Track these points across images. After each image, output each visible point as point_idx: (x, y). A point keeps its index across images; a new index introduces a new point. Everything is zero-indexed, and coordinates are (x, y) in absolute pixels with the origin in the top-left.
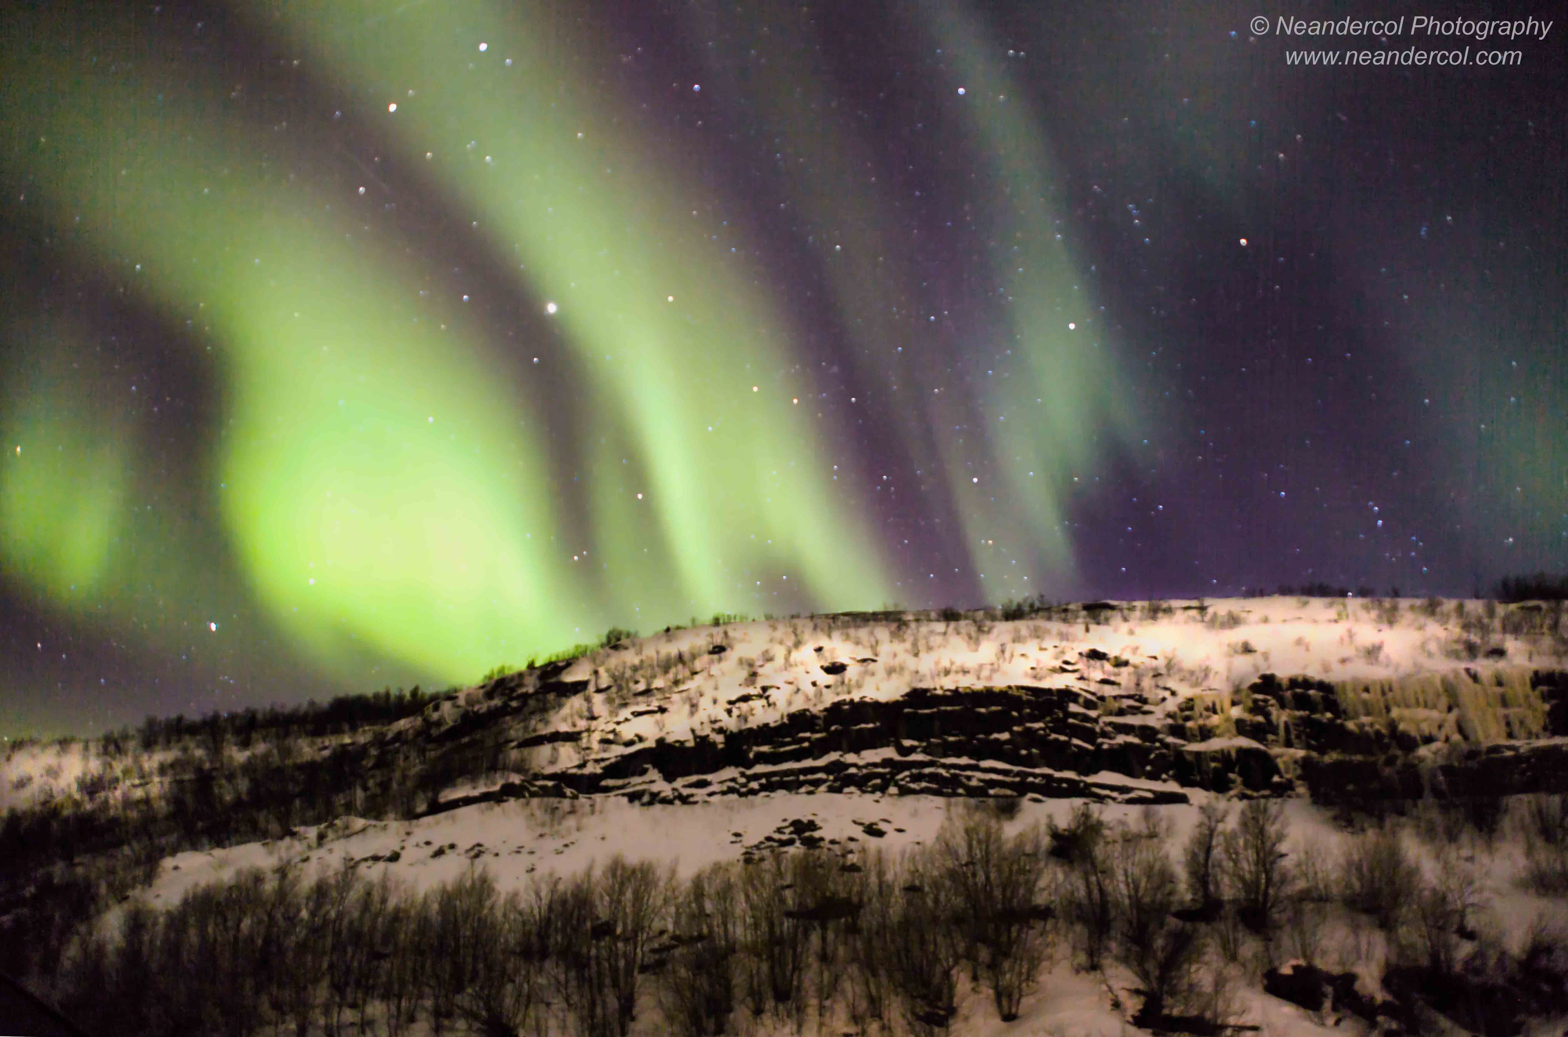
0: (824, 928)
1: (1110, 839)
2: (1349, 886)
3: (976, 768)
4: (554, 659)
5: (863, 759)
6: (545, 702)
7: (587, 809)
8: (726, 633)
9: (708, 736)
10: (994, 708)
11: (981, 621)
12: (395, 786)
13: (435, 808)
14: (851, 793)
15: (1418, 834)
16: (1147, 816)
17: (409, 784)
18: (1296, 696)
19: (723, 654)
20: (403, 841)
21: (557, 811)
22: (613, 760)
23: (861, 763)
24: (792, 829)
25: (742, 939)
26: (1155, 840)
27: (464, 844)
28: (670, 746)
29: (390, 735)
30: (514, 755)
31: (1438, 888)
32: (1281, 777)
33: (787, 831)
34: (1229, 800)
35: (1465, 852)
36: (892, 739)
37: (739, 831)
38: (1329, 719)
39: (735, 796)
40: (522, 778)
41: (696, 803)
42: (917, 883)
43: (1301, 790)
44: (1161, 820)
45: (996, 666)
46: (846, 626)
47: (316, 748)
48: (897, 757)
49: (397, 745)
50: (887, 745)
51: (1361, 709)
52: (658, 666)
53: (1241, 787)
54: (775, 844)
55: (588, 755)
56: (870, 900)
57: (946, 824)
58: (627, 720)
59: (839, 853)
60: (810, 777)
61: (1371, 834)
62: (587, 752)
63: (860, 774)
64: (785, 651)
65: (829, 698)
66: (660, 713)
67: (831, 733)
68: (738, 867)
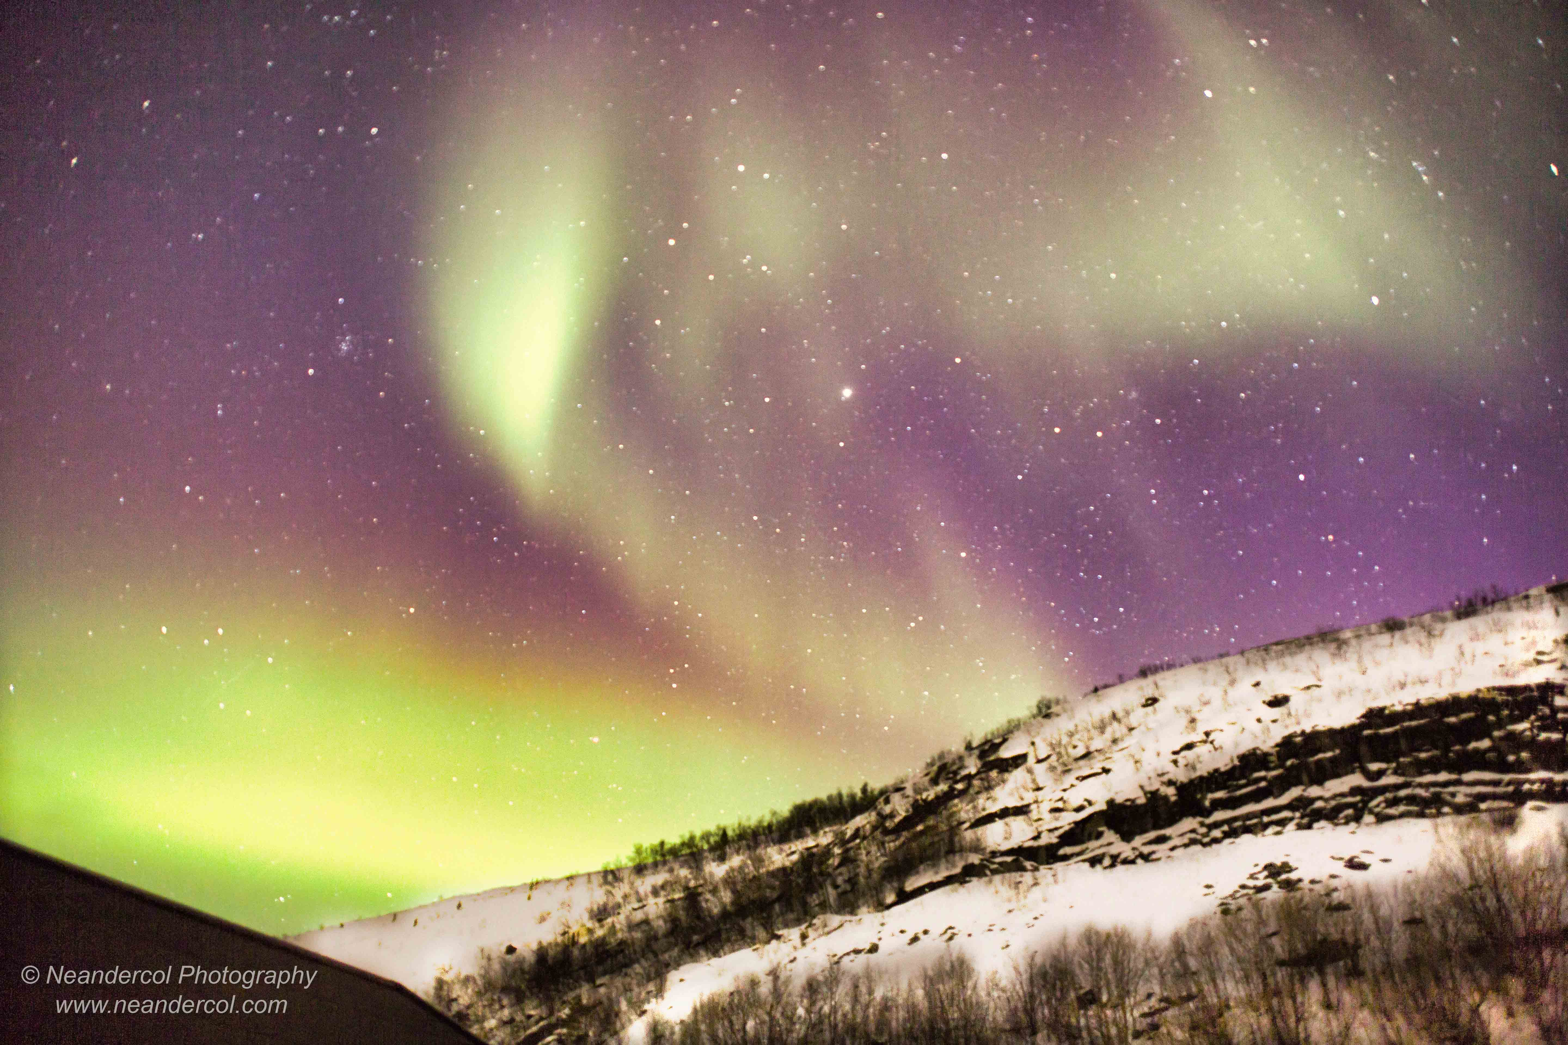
0: (1322, 975)
3: (1459, 783)
4: (989, 737)
5: (1328, 790)
6: (988, 779)
7: (1050, 880)
8: (1156, 684)
9: (1158, 790)
10: (1464, 716)
11: (1430, 625)
12: (862, 880)
13: (903, 897)
14: (1323, 828)
17: (875, 876)
19: (1157, 705)
20: (879, 932)
21: (1020, 885)
22: (1067, 828)
23: (1327, 795)
24: (1266, 873)
25: (1235, 994)
27: (937, 930)
28: (1122, 806)
29: (849, 833)
30: (969, 837)
33: (1261, 876)
36: (1357, 765)
37: (1210, 883)
39: (1198, 848)
40: (981, 857)
41: (1158, 859)
42: (1417, 914)
45: (1457, 670)
46: (1281, 655)
47: (784, 854)
48: (1366, 784)
49: (858, 841)
50: (1353, 772)
52: (1095, 728)
54: (1251, 892)
55: (1040, 826)
56: (1368, 939)
57: (1438, 847)
58: (1072, 786)
59: (1322, 893)
60: (1275, 817)
62: (1040, 822)
63: (1329, 807)
64: (1221, 693)
65: (1278, 734)
66: (1104, 774)
67: (1288, 770)
68: (1217, 919)
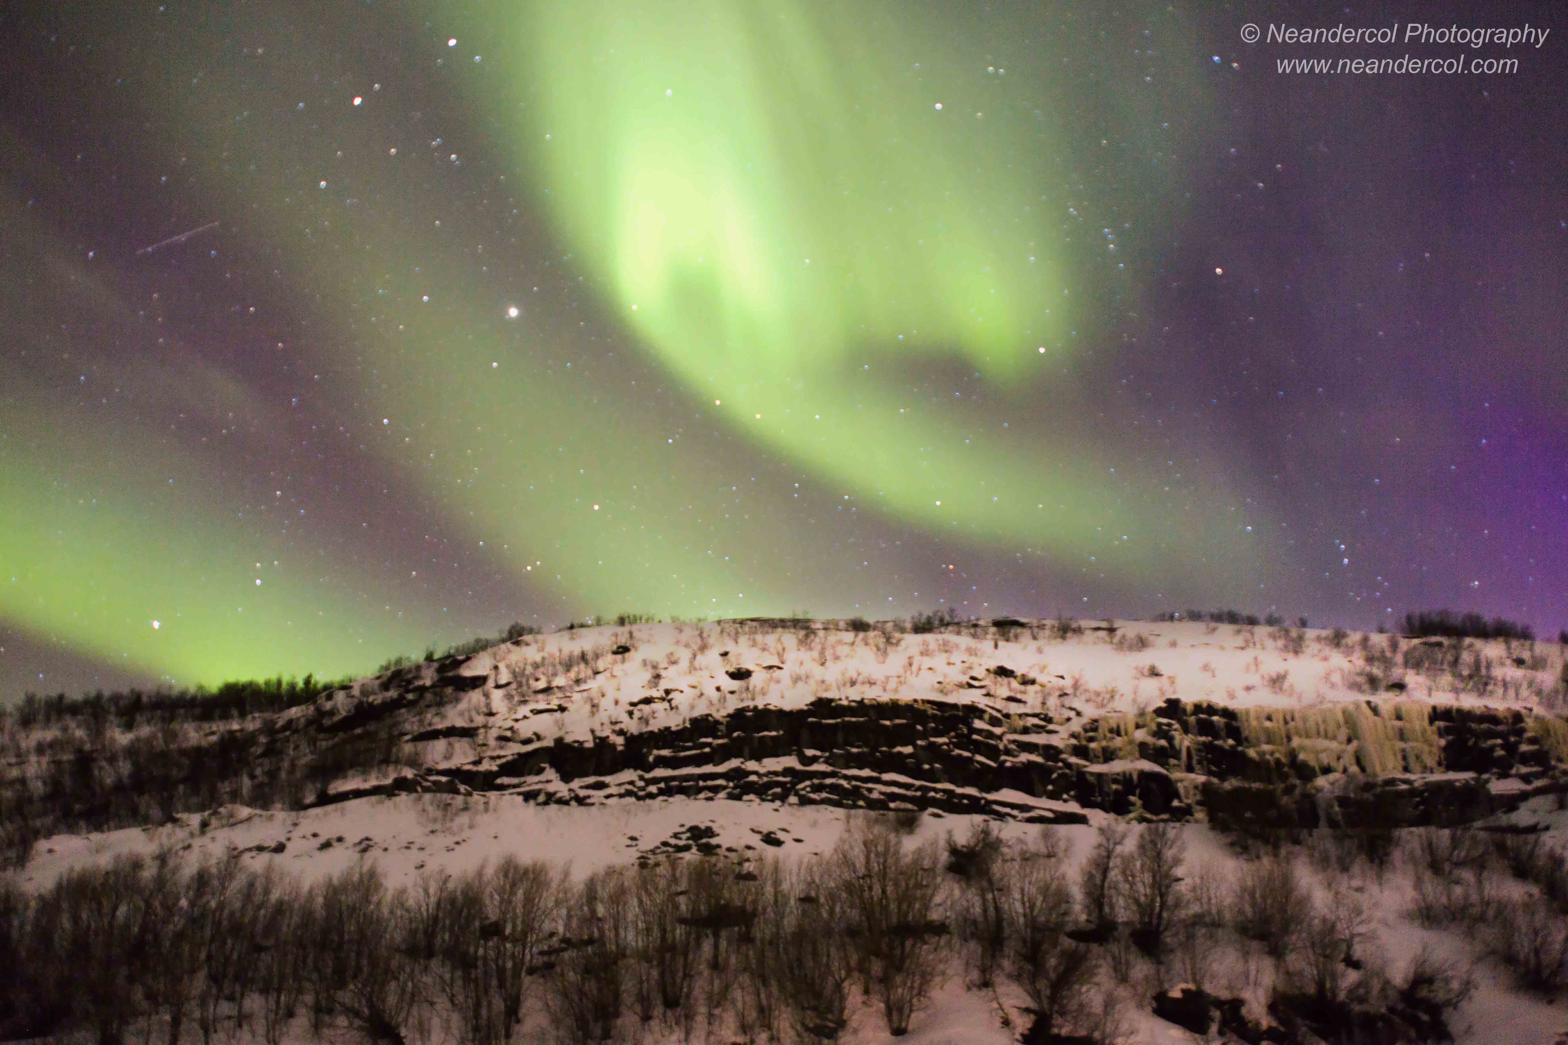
0: (716, 936)
1: (1008, 857)
2: (1241, 912)
3: (877, 781)
4: (452, 651)
5: (765, 767)
6: (442, 697)
7: (481, 807)
8: (631, 634)
9: (608, 737)
10: (898, 721)
11: (889, 633)
12: (283, 775)
13: (324, 799)
14: (751, 801)
15: (1311, 863)
16: (1046, 836)
17: (298, 774)
18: (1200, 722)
19: (627, 655)
20: (290, 832)
21: (449, 809)
22: (510, 758)
23: (762, 771)
24: (688, 835)
25: (634, 944)
26: (1053, 860)
27: (352, 837)
28: (569, 746)
29: (280, 723)
30: (408, 748)
31: (1328, 917)
32: (1181, 801)
33: (684, 836)
34: (1128, 823)
35: (1357, 883)
36: (795, 748)
37: (635, 834)
38: (1231, 746)
39: (632, 800)
40: (416, 773)
41: (593, 804)
42: (813, 894)
43: (1200, 814)
44: (1059, 839)
45: (902, 679)
46: (753, 632)
47: (202, 733)
48: (799, 767)
49: (288, 733)
50: (789, 754)
51: (1263, 738)
52: (560, 663)
53: (1141, 810)
54: (671, 849)
55: (483, 751)
56: (764, 909)
57: (846, 836)
58: (525, 717)
59: (735, 861)
60: (710, 783)
61: (1266, 862)
62: (484, 748)
63: (761, 782)
64: (690, 655)
65: (733, 705)
66: (559, 712)
67: (733, 740)
68: (633, 872)
